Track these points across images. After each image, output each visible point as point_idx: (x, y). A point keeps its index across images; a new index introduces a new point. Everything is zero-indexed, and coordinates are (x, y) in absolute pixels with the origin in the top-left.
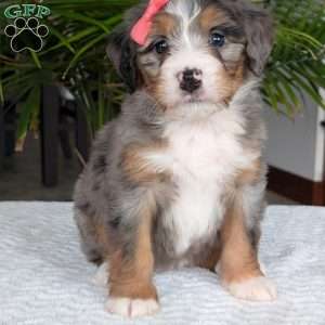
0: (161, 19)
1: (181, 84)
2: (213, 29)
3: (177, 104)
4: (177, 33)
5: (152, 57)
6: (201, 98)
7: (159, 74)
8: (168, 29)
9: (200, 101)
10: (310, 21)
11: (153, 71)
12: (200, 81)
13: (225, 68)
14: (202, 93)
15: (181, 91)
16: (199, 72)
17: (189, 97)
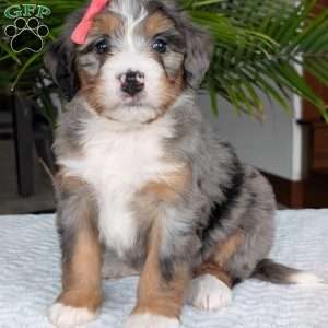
0: (104, 17)
1: (123, 86)
2: (158, 35)
3: (116, 106)
4: (120, 33)
5: (92, 57)
6: (142, 101)
7: (99, 74)
8: (112, 28)
9: (141, 105)
10: (273, 20)
11: (92, 71)
12: (143, 85)
13: (166, 74)
14: (144, 96)
15: (122, 93)
16: (142, 76)
17: (129, 100)
